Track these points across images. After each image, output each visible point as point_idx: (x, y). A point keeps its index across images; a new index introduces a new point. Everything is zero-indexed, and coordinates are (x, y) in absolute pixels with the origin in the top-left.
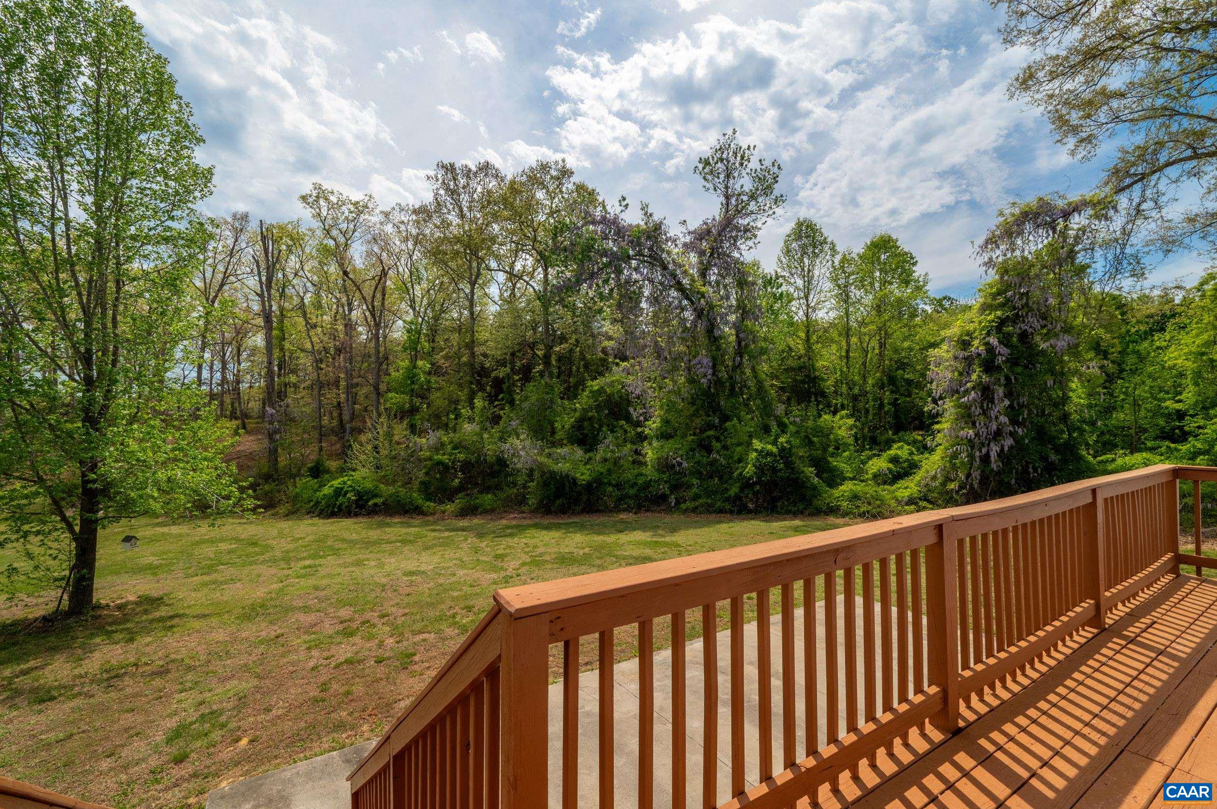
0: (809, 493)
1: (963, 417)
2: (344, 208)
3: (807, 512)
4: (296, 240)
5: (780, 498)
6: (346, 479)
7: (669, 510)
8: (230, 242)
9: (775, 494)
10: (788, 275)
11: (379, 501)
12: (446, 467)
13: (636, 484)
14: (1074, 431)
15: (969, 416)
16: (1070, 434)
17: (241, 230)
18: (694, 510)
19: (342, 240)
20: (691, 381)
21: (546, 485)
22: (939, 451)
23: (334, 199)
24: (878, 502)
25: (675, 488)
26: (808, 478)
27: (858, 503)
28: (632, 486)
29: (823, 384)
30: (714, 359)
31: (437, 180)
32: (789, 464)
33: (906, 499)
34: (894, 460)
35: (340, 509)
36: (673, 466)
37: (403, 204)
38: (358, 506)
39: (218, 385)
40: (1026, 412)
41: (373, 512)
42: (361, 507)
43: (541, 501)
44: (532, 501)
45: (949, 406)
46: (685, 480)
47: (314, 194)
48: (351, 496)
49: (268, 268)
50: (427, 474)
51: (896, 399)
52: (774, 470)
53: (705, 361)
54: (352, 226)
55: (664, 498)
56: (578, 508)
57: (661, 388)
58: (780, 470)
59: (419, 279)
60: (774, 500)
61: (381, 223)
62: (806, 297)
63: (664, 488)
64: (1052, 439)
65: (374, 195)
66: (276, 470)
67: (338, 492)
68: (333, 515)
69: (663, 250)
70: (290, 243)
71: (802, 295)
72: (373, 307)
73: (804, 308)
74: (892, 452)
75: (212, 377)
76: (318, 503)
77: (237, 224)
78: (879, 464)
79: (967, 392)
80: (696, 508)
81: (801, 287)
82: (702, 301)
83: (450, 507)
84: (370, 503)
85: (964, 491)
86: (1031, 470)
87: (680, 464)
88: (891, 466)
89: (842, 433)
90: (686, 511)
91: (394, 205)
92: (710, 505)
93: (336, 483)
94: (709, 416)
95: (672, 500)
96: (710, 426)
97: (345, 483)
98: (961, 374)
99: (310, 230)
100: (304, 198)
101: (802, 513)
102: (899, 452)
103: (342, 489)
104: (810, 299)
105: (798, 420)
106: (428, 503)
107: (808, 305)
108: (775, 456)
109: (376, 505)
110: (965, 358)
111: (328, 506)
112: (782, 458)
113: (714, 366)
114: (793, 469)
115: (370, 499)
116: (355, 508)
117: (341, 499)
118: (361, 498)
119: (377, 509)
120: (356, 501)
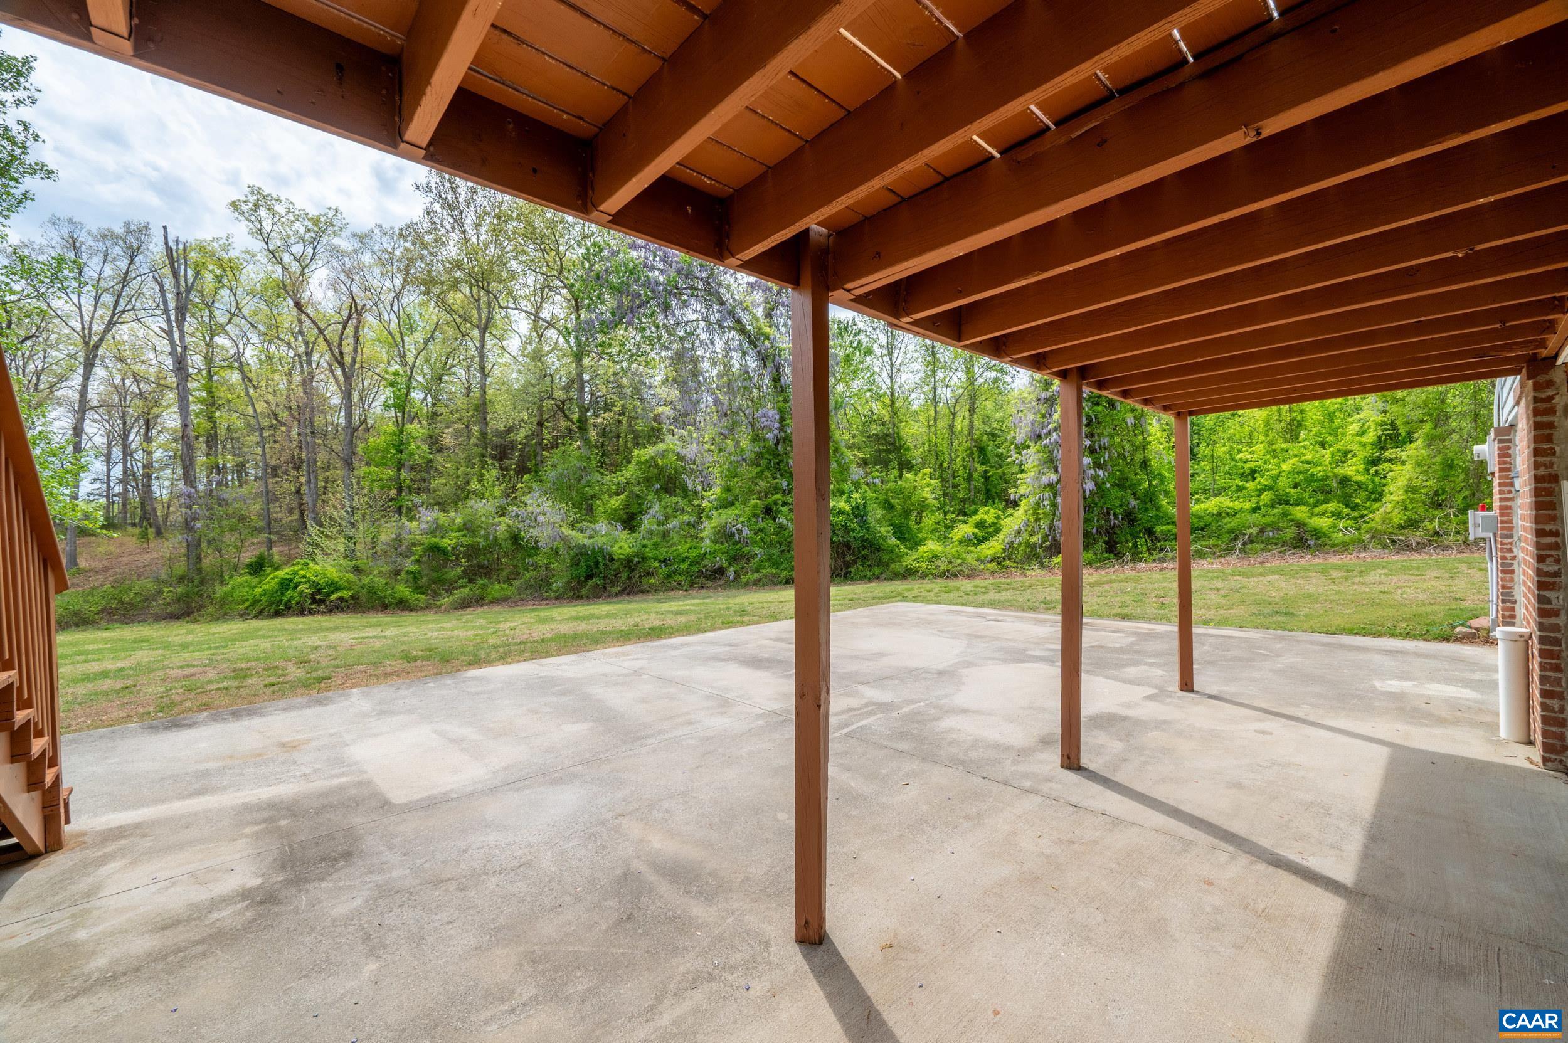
0: (885, 557)
1: (1045, 463)
2: (298, 225)
3: (883, 576)
4: (229, 269)
5: (855, 562)
6: (297, 568)
7: (727, 585)
8: (123, 264)
9: (848, 558)
10: (870, 329)
11: (346, 594)
12: (445, 553)
13: (687, 557)
14: (1154, 478)
15: (1052, 461)
16: (1150, 482)
17: (139, 248)
18: (757, 583)
19: (295, 267)
20: (755, 439)
21: (576, 564)
22: (1024, 505)
23: (280, 209)
24: (959, 561)
25: (734, 559)
26: (885, 539)
27: (938, 562)
28: (683, 561)
29: (909, 455)
30: (781, 411)
31: (430, 191)
32: (863, 524)
33: (989, 558)
34: (980, 525)
35: (288, 608)
36: (733, 535)
37: (386, 226)
38: (314, 601)
39: (121, 481)
40: (1107, 454)
41: (340, 607)
42: (321, 602)
43: (569, 582)
44: (558, 584)
45: (1032, 456)
46: (746, 549)
47: (252, 198)
48: (305, 588)
49: (178, 294)
50: (417, 561)
51: (986, 472)
52: (846, 529)
53: (771, 413)
54: (310, 250)
55: (721, 571)
56: (615, 590)
57: (720, 451)
58: (854, 530)
59: (412, 330)
60: (847, 565)
61: (356, 251)
62: (890, 355)
63: (721, 561)
64: (1133, 486)
65: (341, 209)
66: (199, 570)
67: (285, 585)
68: (277, 614)
69: (720, 284)
70: (218, 272)
71: (885, 352)
72: (341, 354)
73: (888, 367)
74: (978, 517)
75: (109, 470)
76: (256, 602)
77: (130, 239)
78: (965, 529)
79: (1049, 433)
80: (760, 580)
81: (884, 343)
82: (767, 342)
83: (447, 599)
84: (334, 597)
85: (1048, 543)
86: (1112, 517)
87: (740, 532)
88: (976, 531)
89: (926, 493)
90: (747, 584)
91: (372, 225)
92: (774, 576)
93: (281, 574)
94: (774, 478)
95: (731, 572)
96: (776, 489)
97: (295, 573)
98: (1043, 416)
99: (248, 252)
100: (234, 205)
101: (878, 578)
102: (985, 517)
103: (291, 580)
104: (895, 355)
105: (877, 481)
106: (418, 597)
107: (892, 365)
108: (848, 515)
109: (341, 599)
110: (1047, 399)
111: (271, 604)
112: (856, 517)
113: (782, 419)
114: (868, 529)
115: (333, 592)
116: (311, 604)
117: (289, 594)
118: (319, 591)
119: (343, 604)
120: (313, 595)
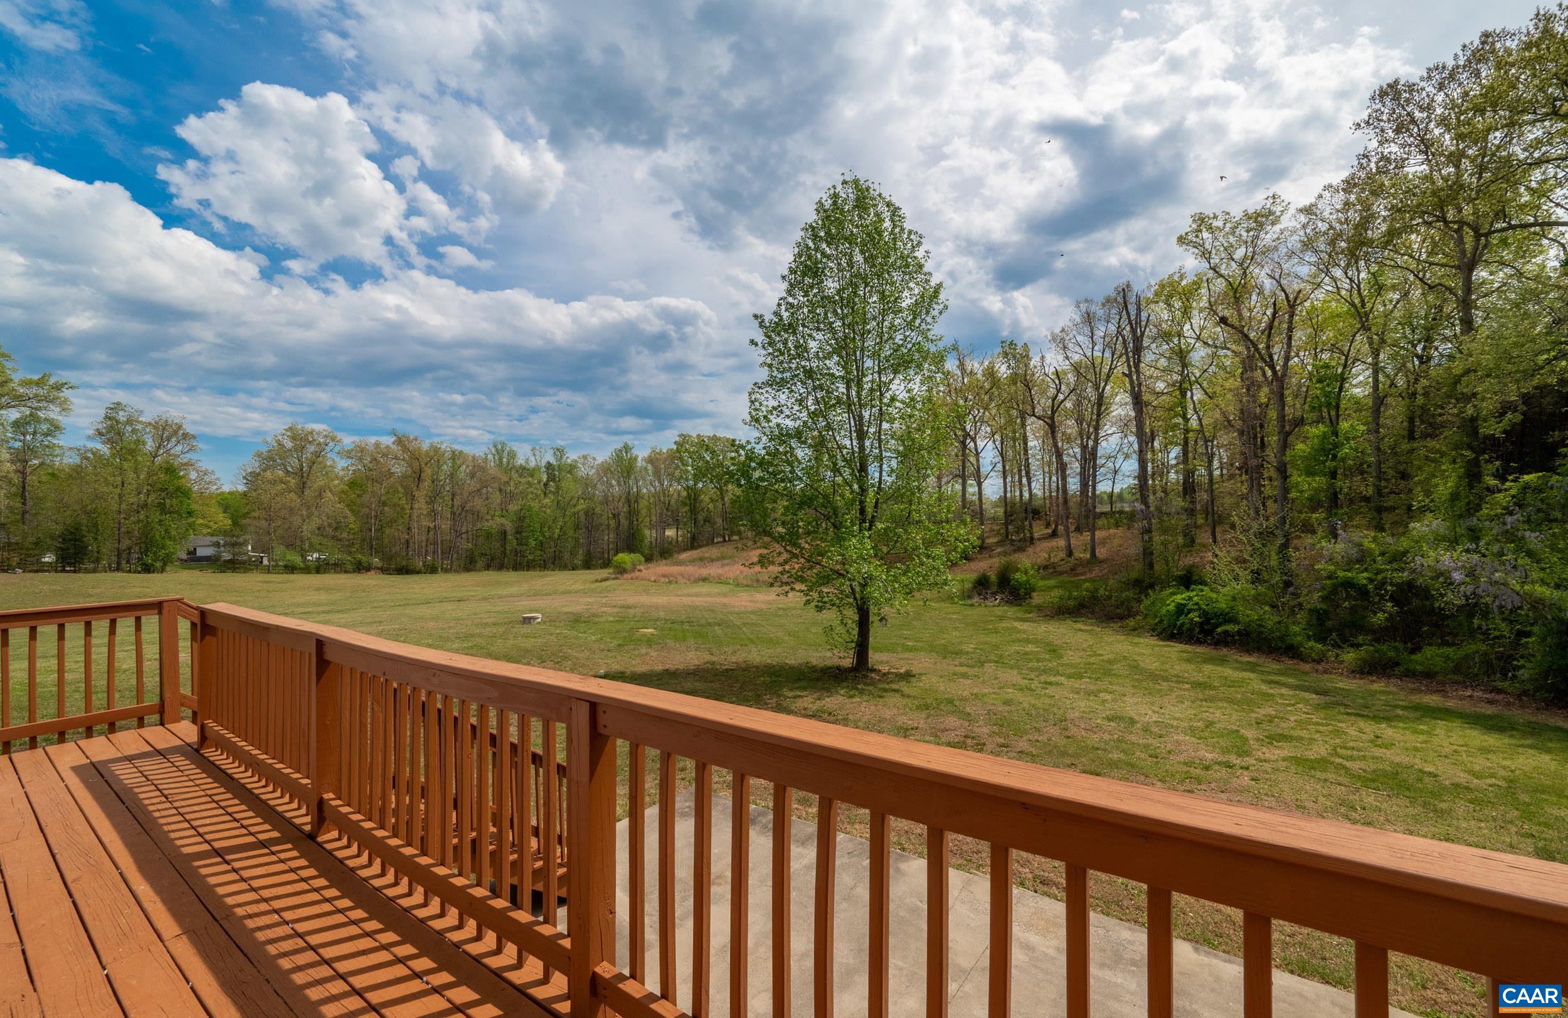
6: (1192, 594)
11: (1230, 627)
12: (1363, 592)
23: (1219, 224)
38: (1202, 631)
41: (1224, 641)
42: (1208, 633)
48: (1195, 617)
50: (1324, 599)
67: (1181, 609)
72: (1270, 355)
76: (1161, 620)
83: (1350, 656)
84: (1219, 630)
93: (1180, 598)
97: (1190, 598)
100: (1181, 240)
103: (1185, 605)
106: (1311, 643)
109: (1226, 632)
111: (1169, 625)
115: (1220, 624)
116: (1199, 633)
117: (1182, 619)
118: (1208, 621)
119: (1229, 639)
120: (1201, 624)
